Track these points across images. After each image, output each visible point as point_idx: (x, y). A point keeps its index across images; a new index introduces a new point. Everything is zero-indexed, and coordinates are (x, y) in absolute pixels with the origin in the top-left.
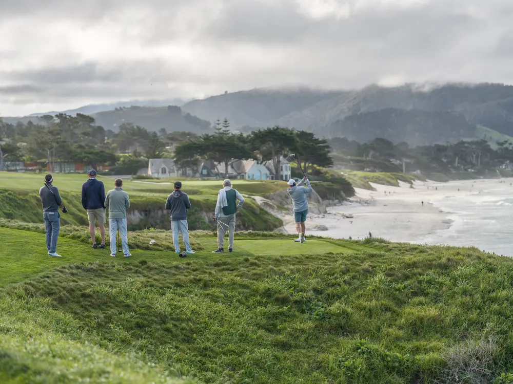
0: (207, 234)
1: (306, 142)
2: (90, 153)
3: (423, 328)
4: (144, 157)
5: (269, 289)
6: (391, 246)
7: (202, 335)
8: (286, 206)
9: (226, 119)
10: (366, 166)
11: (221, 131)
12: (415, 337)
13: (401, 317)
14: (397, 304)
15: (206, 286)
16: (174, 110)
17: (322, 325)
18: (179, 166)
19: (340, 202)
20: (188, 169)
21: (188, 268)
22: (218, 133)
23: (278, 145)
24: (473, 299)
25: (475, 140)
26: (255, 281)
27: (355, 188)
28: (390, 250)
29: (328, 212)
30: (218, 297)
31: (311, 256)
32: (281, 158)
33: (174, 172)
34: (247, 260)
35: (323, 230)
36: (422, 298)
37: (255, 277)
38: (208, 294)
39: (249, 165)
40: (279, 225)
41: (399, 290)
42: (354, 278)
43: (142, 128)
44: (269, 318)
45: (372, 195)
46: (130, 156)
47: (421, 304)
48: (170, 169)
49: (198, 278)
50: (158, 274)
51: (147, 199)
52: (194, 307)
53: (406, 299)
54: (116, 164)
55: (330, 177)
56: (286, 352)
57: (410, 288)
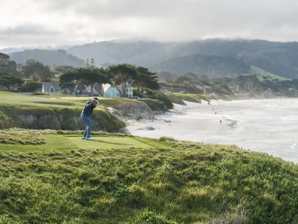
0: (52, 132)
1: (143, 74)
2: (6, 78)
3: (195, 204)
4: (40, 81)
5: (86, 173)
6: (177, 143)
7: (32, 207)
8: (129, 114)
9: (92, 58)
10: (181, 90)
11: (89, 66)
12: (189, 210)
13: (180, 195)
14: (177, 186)
15: (41, 170)
16: (61, 52)
17: (122, 200)
18: (62, 87)
19: (163, 112)
20: (67, 89)
21: (30, 157)
22: (87, 67)
23: (125, 75)
24: (231, 183)
25: (250, 75)
26: (76, 168)
27: (173, 104)
28: (176, 146)
29: (155, 118)
30: (48, 179)
31: (119, 149)
32: (127, 83)
33: (59, 91)
34: (73, 152)
35: (151, 130)
36: (195, 182)
37: (77, 164)
38: (41, 177)
39: (106, 87)
40: (123, 126)
41: (179, 175)
42: (147, 166)
43: (40, 63)
44: (84, 195)
45: (184, 108)
46: (31, 80)
47: (194, 186)
48: (56, 89)
49: (35, 164)
50: (7, 161)
51: (38, 108)
52: (29, 186)
53: (184, 182)
54: (22, 85)
55: (158, 96)
56: (94, 220)
57: (187, 174)
